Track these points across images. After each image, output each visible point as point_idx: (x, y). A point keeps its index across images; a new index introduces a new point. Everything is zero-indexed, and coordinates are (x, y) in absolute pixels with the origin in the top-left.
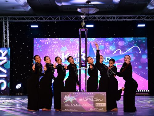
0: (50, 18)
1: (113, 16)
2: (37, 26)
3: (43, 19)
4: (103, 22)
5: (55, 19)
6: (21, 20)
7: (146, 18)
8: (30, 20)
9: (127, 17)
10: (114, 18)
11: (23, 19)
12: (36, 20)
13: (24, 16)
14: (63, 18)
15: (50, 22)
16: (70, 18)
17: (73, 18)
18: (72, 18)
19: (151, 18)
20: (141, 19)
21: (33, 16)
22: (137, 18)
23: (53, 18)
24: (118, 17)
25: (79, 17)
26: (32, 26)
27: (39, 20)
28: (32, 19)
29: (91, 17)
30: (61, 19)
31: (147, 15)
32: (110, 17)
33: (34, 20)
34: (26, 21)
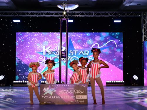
0: (32, 14)
1: (91, 12)
2: (19, 21)
3: (25, 14)
4: (81, 17)
5: (36, 14)
6: (4, 15)
7: (122, 15)
8: (12, 15)
9: (104, 13)
10: (92, 14)
11: (6, 14)
12: (19, 15)
13: (7, 12)
14: (44, 14)
15: (32, 17)
16: (51, 13)
17: (54, 13)
18: (52, 14)
19: (126, 15)
20: (118, 15)
21: (15, 12)
22: (114, 15)
23: (35, 13)
24: (96, 13)
25: (59, 13)
26: (14, 21)
27: (21, 15)
28: (15, 14)
29: (71, 13)
30: (42, 14)
31: (123, 12)
32: (88, 13)
33: (17, 15)
34: (9, 15)
